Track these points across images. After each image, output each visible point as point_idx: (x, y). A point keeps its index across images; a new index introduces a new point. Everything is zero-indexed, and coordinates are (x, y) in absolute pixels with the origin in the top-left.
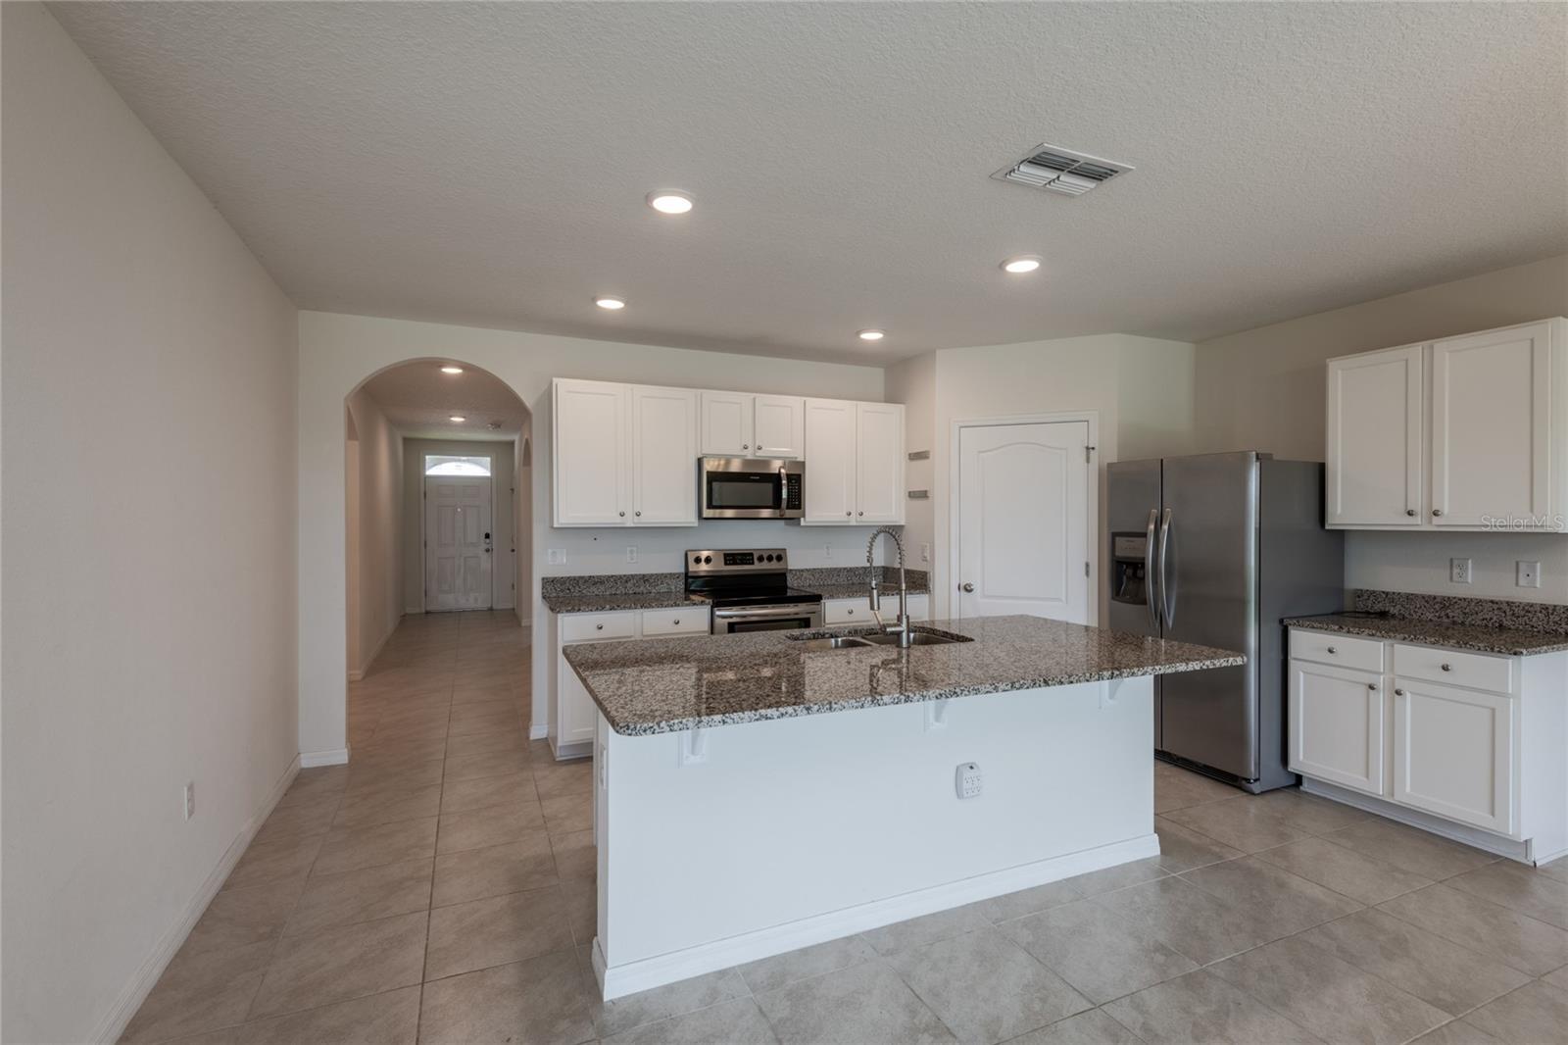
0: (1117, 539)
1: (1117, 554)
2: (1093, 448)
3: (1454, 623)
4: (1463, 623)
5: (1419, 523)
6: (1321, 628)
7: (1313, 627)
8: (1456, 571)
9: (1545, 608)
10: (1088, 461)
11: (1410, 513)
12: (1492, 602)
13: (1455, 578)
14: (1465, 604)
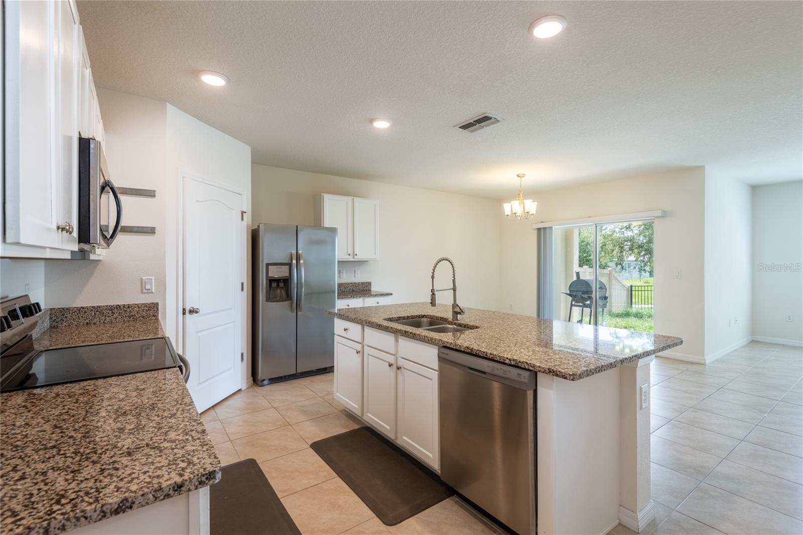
0: (270, 267)
1: (269, 276)
2: (245, 212)
3: (342, 292)
4: (344, 292)
5: (351, 259)
6: (345, 298)
7: (343, 298)
8: (341, 274)
9: (362, 283)
10: (242, 219)
11: (350, 255)
12: (351, 283)
13: (341, 276)
14: (344, 285)
